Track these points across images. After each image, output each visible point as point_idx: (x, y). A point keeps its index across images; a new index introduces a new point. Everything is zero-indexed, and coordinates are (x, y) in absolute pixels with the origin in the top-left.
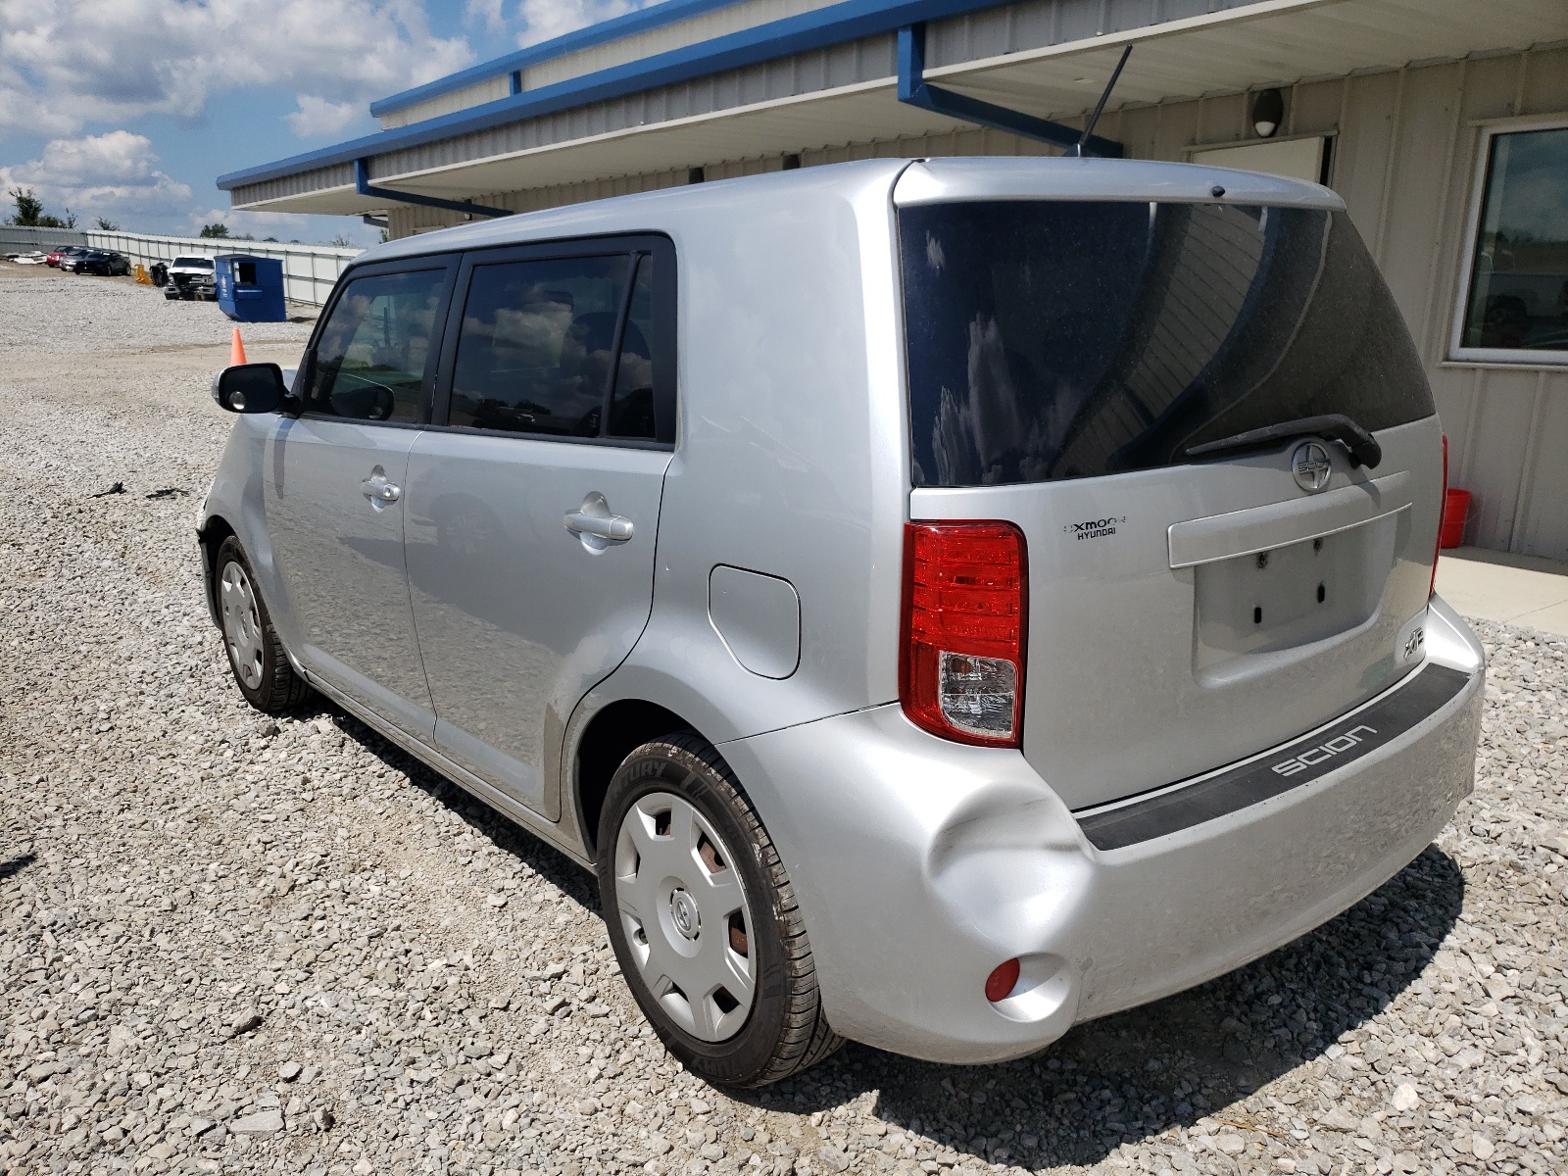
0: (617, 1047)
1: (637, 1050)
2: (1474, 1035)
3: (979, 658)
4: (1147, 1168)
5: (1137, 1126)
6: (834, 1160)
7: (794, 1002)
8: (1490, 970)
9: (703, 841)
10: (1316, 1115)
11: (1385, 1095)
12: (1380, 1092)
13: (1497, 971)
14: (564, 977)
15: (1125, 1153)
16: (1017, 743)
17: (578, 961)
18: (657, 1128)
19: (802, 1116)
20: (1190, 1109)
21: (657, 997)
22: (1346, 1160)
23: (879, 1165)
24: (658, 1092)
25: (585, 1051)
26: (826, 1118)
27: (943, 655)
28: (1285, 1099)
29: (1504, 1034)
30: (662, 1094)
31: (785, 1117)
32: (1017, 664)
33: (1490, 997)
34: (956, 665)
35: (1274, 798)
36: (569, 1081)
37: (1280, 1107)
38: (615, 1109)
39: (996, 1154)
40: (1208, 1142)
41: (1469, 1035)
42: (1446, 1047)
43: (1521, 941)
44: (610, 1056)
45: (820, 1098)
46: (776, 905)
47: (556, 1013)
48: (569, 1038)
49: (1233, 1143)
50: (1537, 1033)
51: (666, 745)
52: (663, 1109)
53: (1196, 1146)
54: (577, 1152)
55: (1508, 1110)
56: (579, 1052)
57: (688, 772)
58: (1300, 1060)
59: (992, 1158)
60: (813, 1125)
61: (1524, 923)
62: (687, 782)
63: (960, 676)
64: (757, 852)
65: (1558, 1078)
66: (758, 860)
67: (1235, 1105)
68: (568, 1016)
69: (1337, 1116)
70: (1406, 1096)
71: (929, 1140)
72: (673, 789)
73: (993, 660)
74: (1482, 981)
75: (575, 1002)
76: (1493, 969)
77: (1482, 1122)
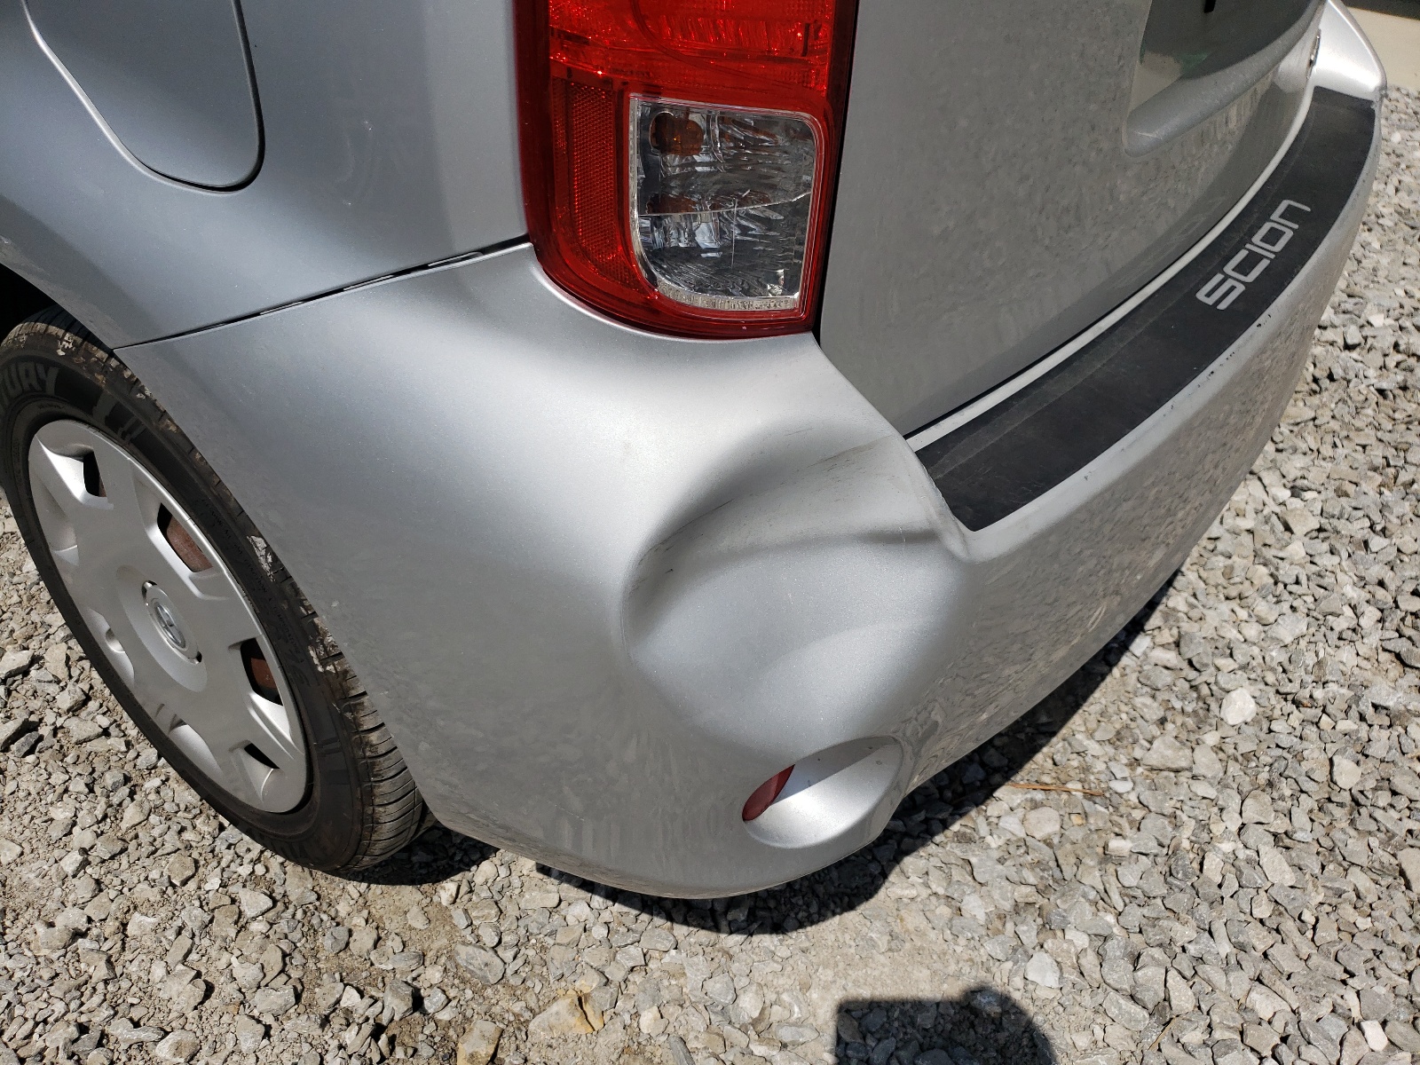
0: (115, 800)
1: (153, 797)
2: (1290, 593)
3: (718, 108)
4: (941, 891)
5: (919, 819)
6: (481, 969)
7: (377, 791)
8: (1285, 494)
9: (165, 520)
10: (1138, 753)
11: (1214, 706)
12: (1207, 702)
13: (1293, 495)
14: (33, 672)
15: (910, 871)
16: (808, 321)
17: (58, 639)
18: (181, 958)
19: (425, 887)
20: (981, 774)
21: (165, 730)
22: (1185, 818)
23: (552, 969)
24: (184, 883)
25: (61, 814)
26: (464, 889)
27: (636, 107)
28: (1098, 736)
29: (1326, 589)
30: (192, 885)
31: (398, 893)
32: (825, 118)
33: (1292, 533)
34: (663, 133)
35: (1222, 359)
36: (32, 876)
37: (1093, 747)
38: (111, 925)
39: (730, 917)
40: (1012, 825)
41: (1286, 596)
42: (1263, 615)
43: (1303, 446)
44: (105, 817)
45: (452, 850)
46: (315, 647)
47: (13, 747)
48: (34, 792)
49: (1046, 824)
50: (1355, 578)
51: (53, 329)
52: (192, 916)
53: (999, 837)
54: (35, 1036)
55: (1362, 708)
56: (52, 815)
57: (99, 391)
58: (1106, 669)
59: (724, 924)
60: (444, 903)
61: (1299, 420)
62: (103, 408)
63: (673, 162)
64: (260, 552)
65: (1402, 646)
66: (266, 567)
67: (1039, 757)
68: (31, 751)
69: (1164, 751)
70: (1240, 706)
71: (625, 909)
72: (85, 418)
73: (750, 113)
74: (1277, 509)
75: (50, 717)
76: (1288, 493)
77: (1334, 728)
